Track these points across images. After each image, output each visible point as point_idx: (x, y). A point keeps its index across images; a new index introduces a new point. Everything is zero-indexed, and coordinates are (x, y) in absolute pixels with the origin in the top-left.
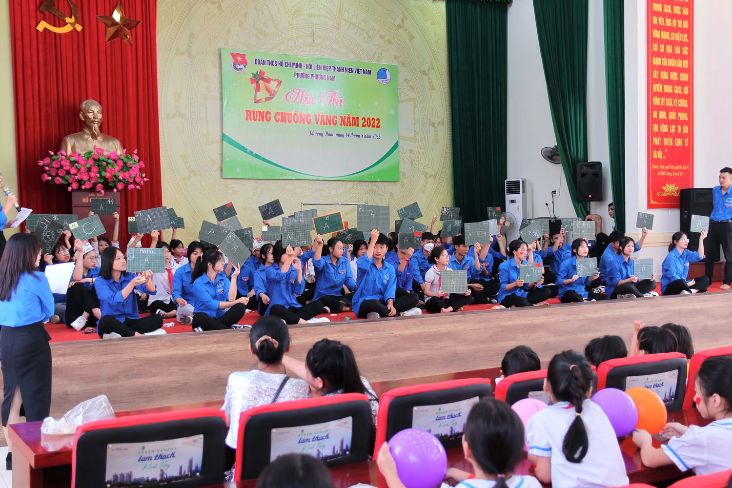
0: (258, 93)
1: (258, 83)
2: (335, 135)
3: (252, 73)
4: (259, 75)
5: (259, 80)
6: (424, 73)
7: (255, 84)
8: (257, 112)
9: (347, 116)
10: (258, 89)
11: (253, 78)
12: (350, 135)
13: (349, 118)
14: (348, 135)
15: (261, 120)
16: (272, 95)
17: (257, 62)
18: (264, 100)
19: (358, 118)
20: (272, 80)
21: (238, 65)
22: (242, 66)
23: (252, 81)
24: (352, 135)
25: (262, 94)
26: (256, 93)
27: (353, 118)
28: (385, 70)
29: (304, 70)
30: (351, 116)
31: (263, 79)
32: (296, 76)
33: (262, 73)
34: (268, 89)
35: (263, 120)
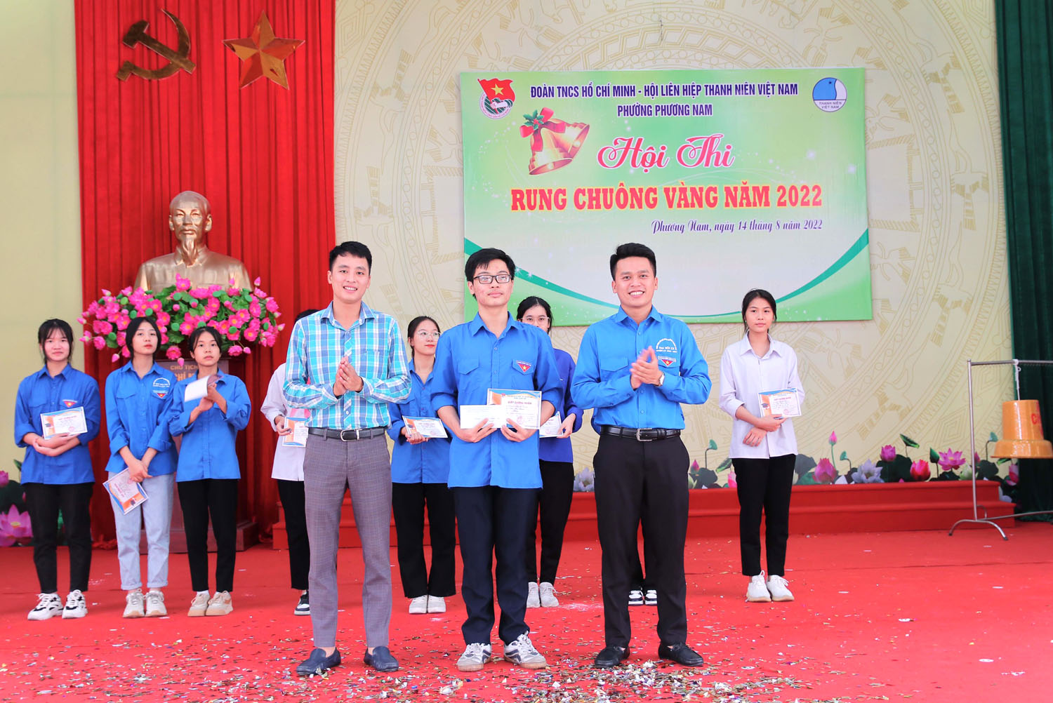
0: (538, 153)
1: (537, 134)
2: (712, 227)
3: (524, 116)
4: (540, 119)
5: (541, 127)
6: (935, 77)
7: (531, 136)
8: (535, 191)
9: (740, 186)
10: (537, 146)
11: (528, 126)
12: (748, 226)
13: (745, 190)
14: (743, 225)
15: (545, 207)
16: (568, 155)
17: (536, 92)
18: (550, 166)
19: (766, 189)
20: (569, 125)
21: (495, 103)
22: (504, 104)
23: (526, 131)
24: (754, 226)
25: (548, 155)
26: (534, 154)
27: (755, 189)
28: (831, 82)
29: (640, 99)
30: (750, 186)
31: (547, 124)
32: (622, 113)
33: (547, 113)
34: (559, 145)
35: (549, 208)
